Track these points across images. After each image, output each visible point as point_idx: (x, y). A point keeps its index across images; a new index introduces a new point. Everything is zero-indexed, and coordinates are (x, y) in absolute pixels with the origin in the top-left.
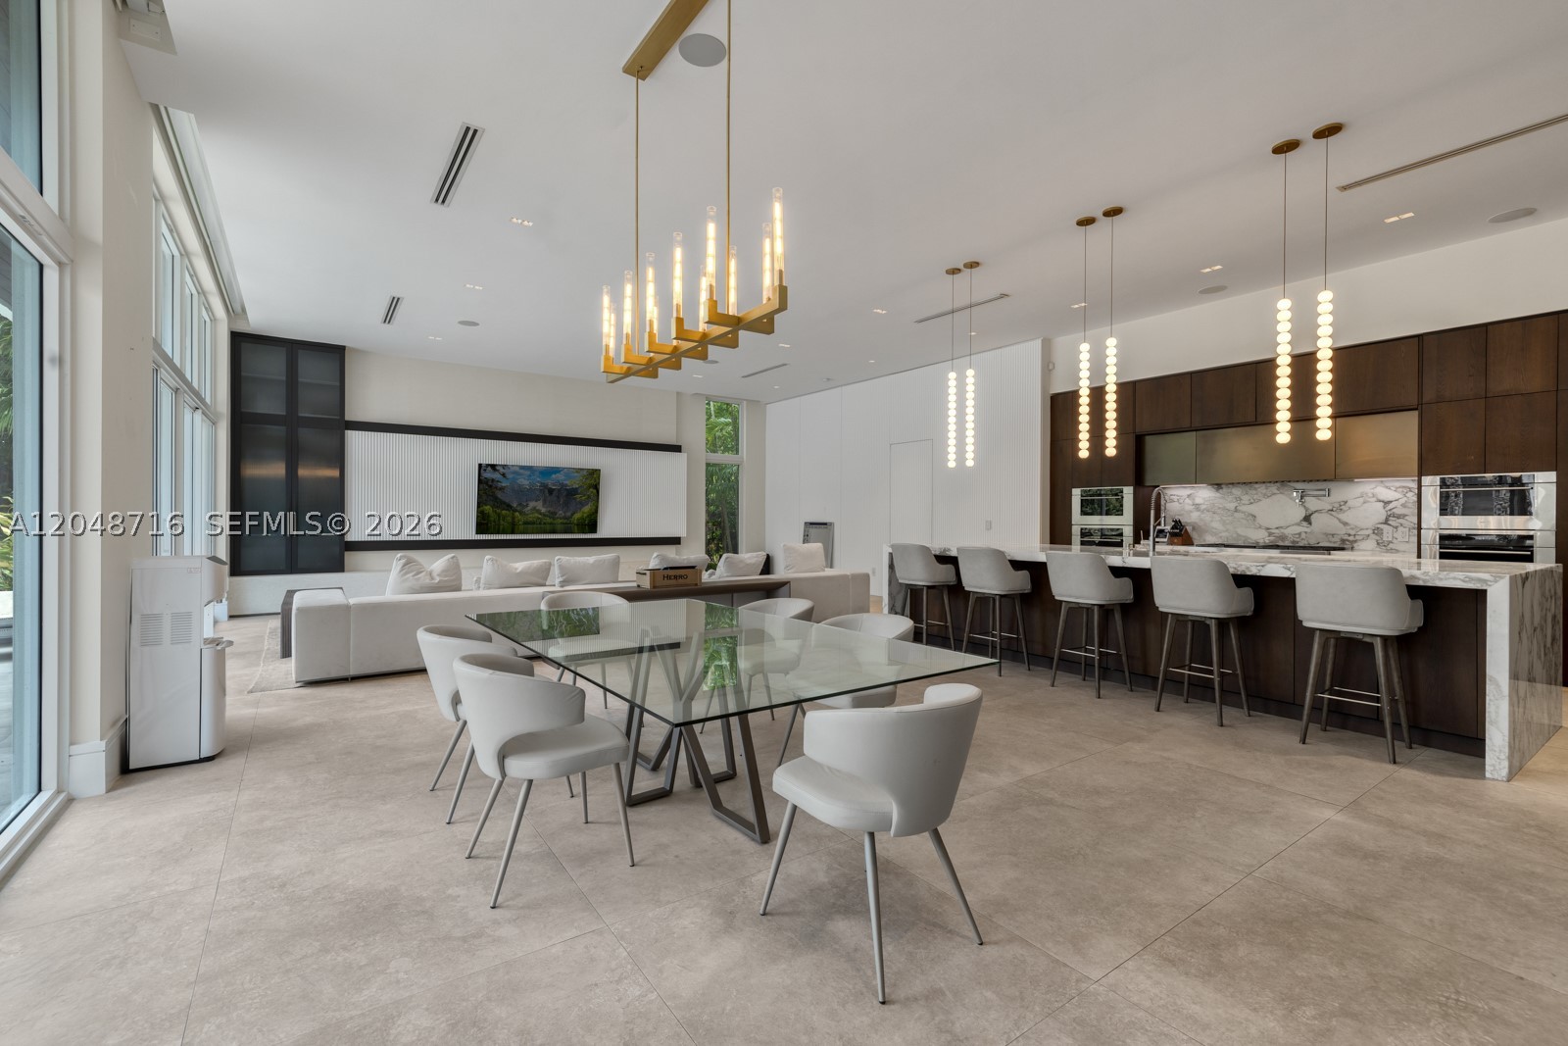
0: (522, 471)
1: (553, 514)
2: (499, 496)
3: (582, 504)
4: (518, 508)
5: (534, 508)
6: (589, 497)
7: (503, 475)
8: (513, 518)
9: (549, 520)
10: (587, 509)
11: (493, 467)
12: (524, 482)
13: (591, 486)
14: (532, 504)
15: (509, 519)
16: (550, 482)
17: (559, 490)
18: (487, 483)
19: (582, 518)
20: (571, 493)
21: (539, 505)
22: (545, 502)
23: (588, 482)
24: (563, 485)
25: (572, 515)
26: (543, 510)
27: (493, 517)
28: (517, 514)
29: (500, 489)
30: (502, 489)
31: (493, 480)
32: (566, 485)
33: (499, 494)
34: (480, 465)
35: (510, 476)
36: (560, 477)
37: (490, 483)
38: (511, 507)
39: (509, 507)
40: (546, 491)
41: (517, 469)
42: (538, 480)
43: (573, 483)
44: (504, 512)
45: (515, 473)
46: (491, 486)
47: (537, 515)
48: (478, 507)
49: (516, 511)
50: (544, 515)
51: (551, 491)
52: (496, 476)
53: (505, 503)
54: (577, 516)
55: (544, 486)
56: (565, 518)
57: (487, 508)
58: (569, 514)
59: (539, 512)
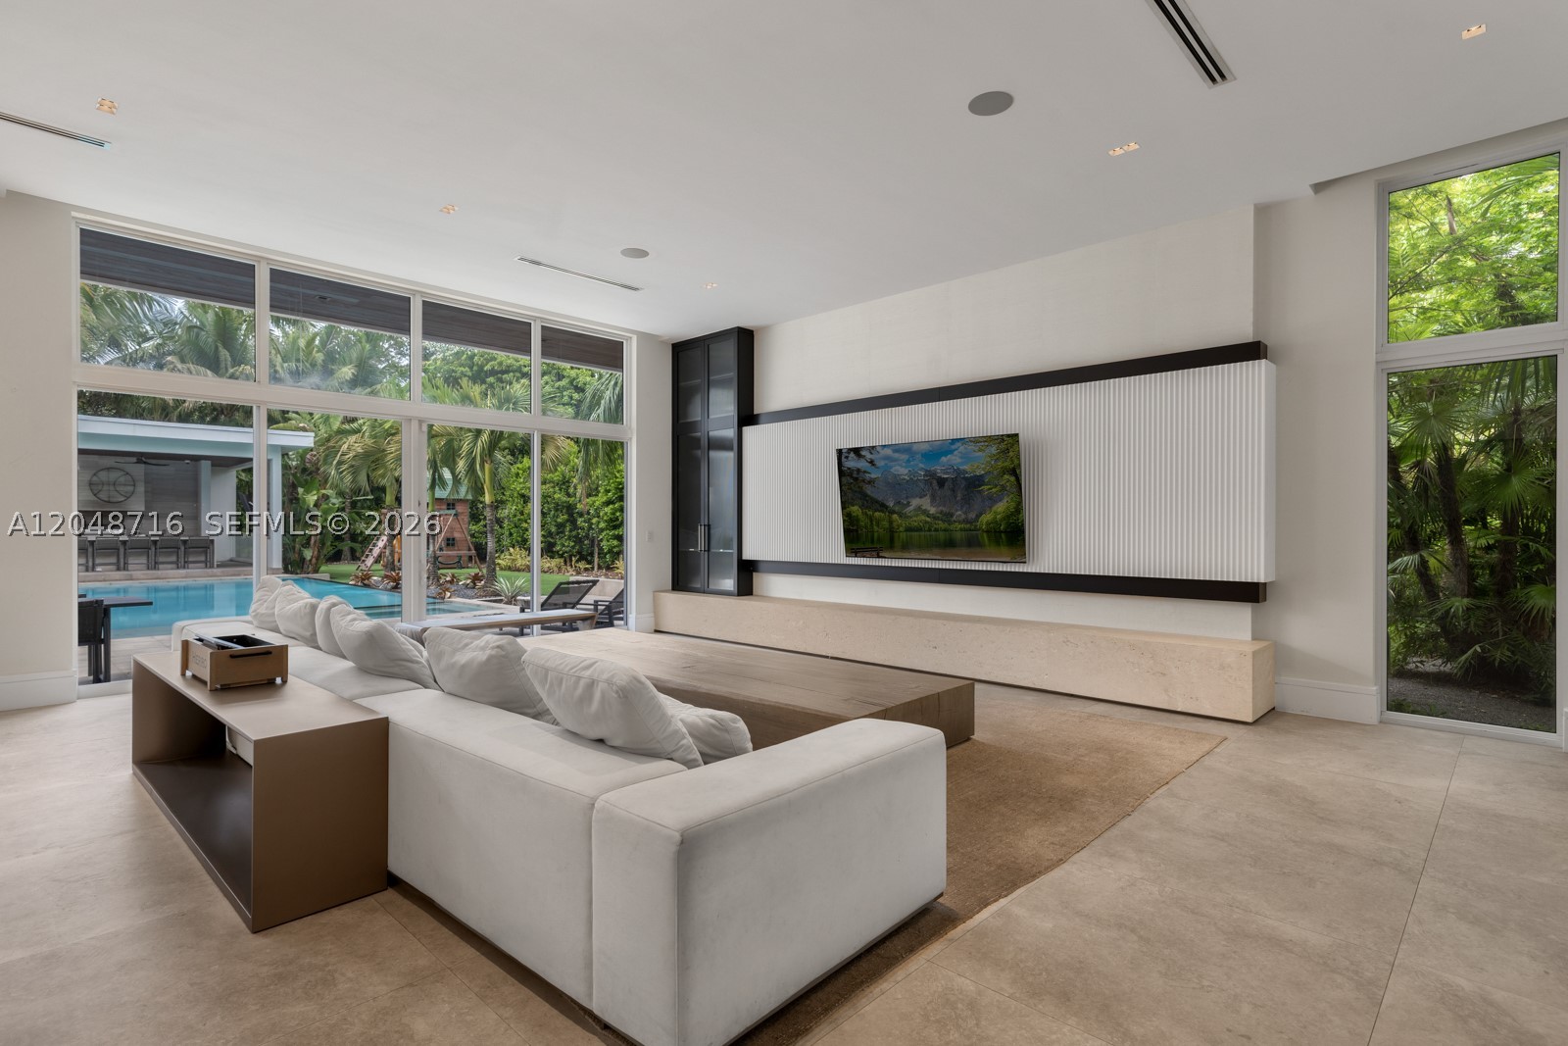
0: (896, 455)
1: (947, 517)
2: (869, 492)
3: (993, 500)
4: (897, 509)
5: (919, 508)
6: (1003, 488)
7: (872, 462)
8: (891, 522)
9: (941, 525)
10: (1001, 507)
11: (857, 451)
12: (901, 471)
13: (1004, 471)
14: (915, 502)
15: (885, 524)
16: (939, 468)
17: (954, 480)
18: (851, 475)
19: (994, 521)
20: (974, 483)
21: (925, 503)
22: (933, 498)
23: (1000, 464)
24: (958, 472)
25: (978, 516)
26: (932, 510)
27: (863, 521)
28: (895, 516)
29: (869, 482)
30: (871, 482)
31: (858, 470)
32: (965, 472)
33: (869, 490)
34: (840, 452)
35: (880, 463)
36: (954, 459)
37: (855, 476)
38: (887, 507)
39: (883, 507)
40: (935, 482)
41: (888, 452)
42: (921, 467)
43: (978, 464)
44: (877, 514)
45: (887, 458)
46: (856, 479)
47: (923, 518)
48: (843, 508)
49: (894, 512)
50: (935, 518)
51: (941, 482)
52: (862, 464)
53: (877, 502)
54: (986, 518)
55: (931, 475)
56: (966, 521)
57: (855, 510)
58: (972, 515)
59: (925, 512)
